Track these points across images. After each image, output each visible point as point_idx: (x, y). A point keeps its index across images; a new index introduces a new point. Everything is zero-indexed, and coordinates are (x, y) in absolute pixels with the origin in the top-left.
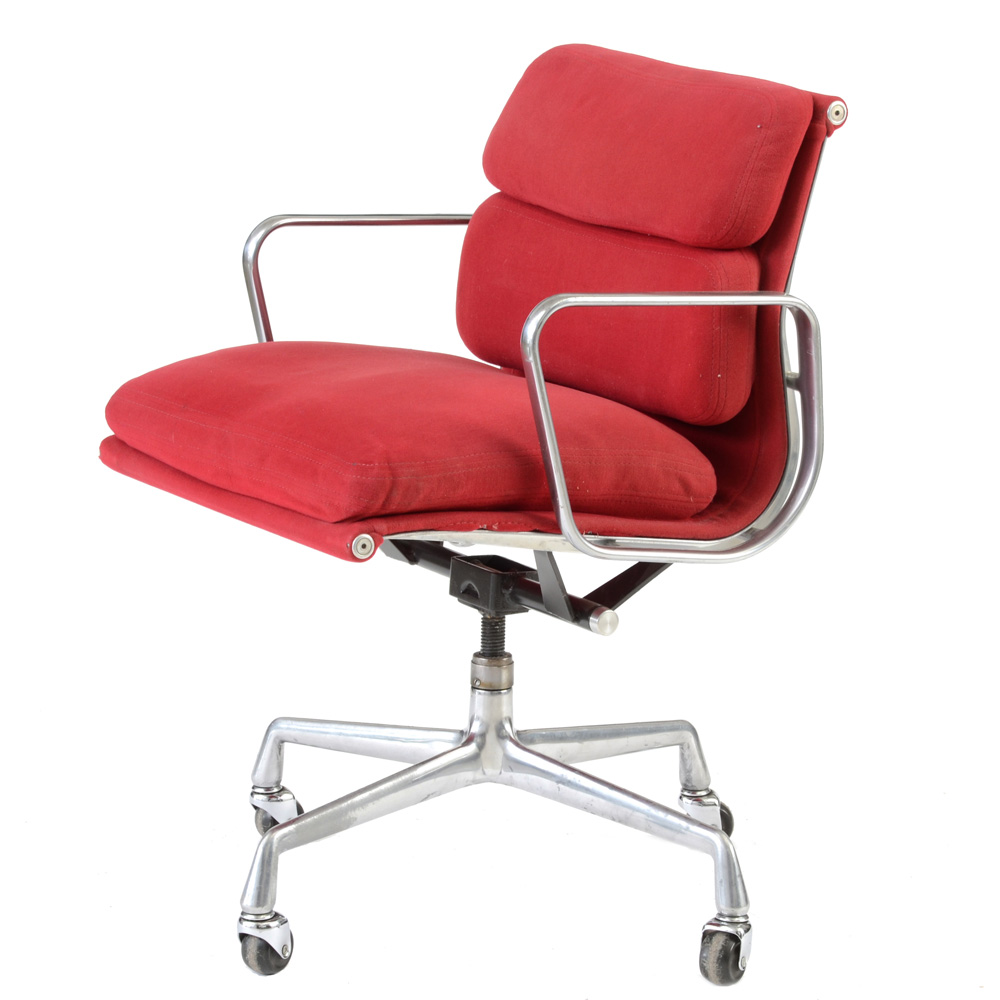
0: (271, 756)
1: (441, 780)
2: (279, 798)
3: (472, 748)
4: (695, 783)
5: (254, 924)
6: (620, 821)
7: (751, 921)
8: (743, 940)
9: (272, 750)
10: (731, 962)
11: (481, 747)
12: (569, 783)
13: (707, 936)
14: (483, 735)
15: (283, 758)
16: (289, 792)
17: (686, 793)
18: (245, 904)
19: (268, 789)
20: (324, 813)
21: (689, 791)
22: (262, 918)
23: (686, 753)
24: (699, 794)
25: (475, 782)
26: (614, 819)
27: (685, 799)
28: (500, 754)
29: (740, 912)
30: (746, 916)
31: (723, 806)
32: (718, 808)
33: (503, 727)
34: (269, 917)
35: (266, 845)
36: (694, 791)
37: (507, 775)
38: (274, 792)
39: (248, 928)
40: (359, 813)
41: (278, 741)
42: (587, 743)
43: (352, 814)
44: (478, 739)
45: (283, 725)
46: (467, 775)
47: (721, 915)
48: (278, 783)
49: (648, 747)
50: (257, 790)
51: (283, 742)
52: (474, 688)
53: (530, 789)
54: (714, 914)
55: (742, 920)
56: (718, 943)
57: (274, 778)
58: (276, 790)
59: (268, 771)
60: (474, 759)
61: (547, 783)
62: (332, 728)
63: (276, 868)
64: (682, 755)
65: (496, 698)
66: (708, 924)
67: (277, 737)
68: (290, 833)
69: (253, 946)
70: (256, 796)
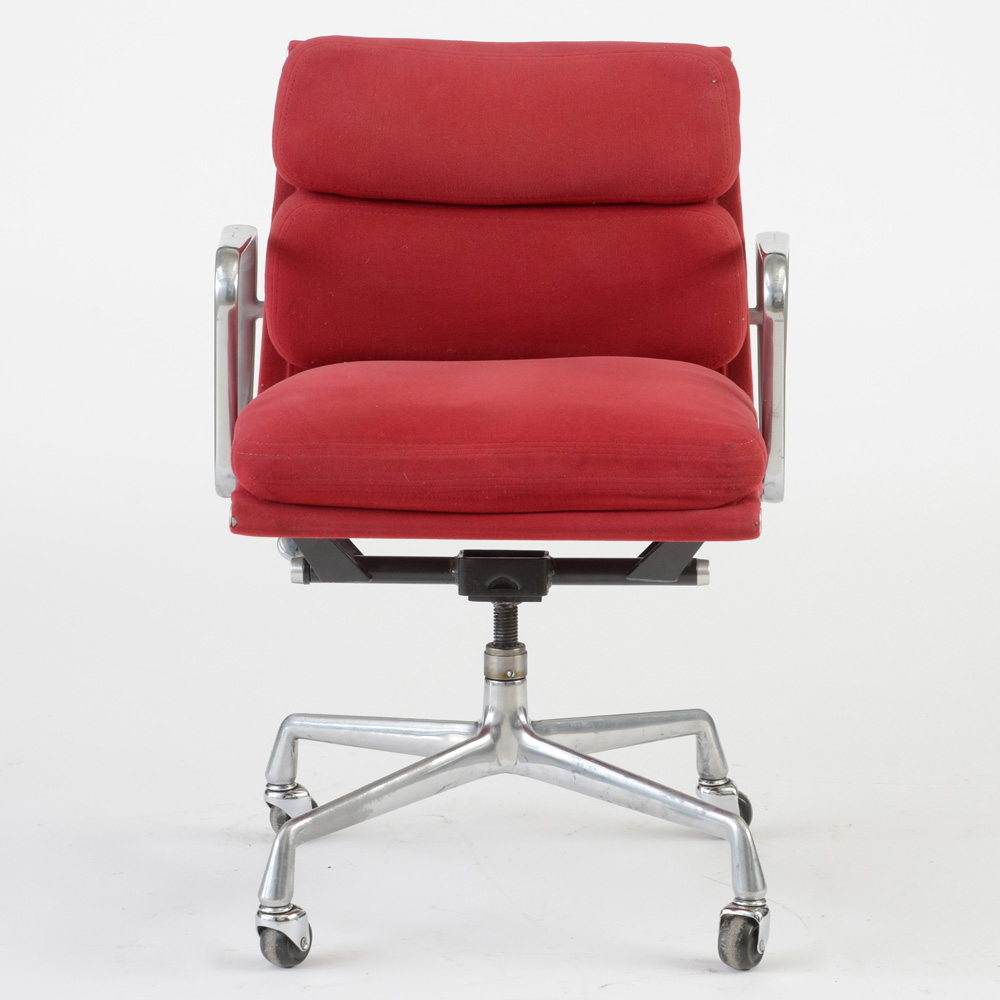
0: (285, 753)
1: (457, 771)
2: (294, 795)
3: (487, 739)
4: (713, 773)
5: (272, 916)
6: (636, 809)
7: (768, 904)
8: (761, 924)
9: (286, 747)
10: (749, 946)
11: (496, 738)
12: (585, 772)
13: (725, 920)
14: (498, 726)
15: (297, 755)
16: (304, 790)
17: (704, 783)
18: (263, 896)
19: (283, 786)
20: (340, 805)
21: (707, 780)
22: (280, 910)
23: (703, 742)
24: (716, 783)
25: (491, 773)
26: (630, 807)
27: (703, 789)
28: (515, 744)
29: (757, 896)
30: (764, 900)
31: (741, 796)
32: (737, 797)
33: (518, 718)
34: (287, 910)
35: (283, 838)
36: (712, 781)
37: (522, 765)
38: (289, 789)
39: (266, 920)
40: (375, 805)
41: (291, 737)
42: (602, 734)
43: (368, 806)
44: (493, 730)
45: (297, 722)
46: (483, 766)
47: (738, 899)
48: (292, 781)
49: (663, 737)
50: (271, 788)
51: (296, 738)
52: (488, 679)
53: (546, 779)
54: (731, 899)
55: (760, 904)
56: (736, 927)
57: (288, 775)
58: (290, 787)
59: (282, 769)
60: (489, 750)
61: (563, 773)
62: (345, 724)
63: (293, 861)
64: (699, 744)
65: (510, 689)
66: (726, 908)
67: (290, 734)
68: (307, 825)
69: (271, 939)
70: (270, 794)
